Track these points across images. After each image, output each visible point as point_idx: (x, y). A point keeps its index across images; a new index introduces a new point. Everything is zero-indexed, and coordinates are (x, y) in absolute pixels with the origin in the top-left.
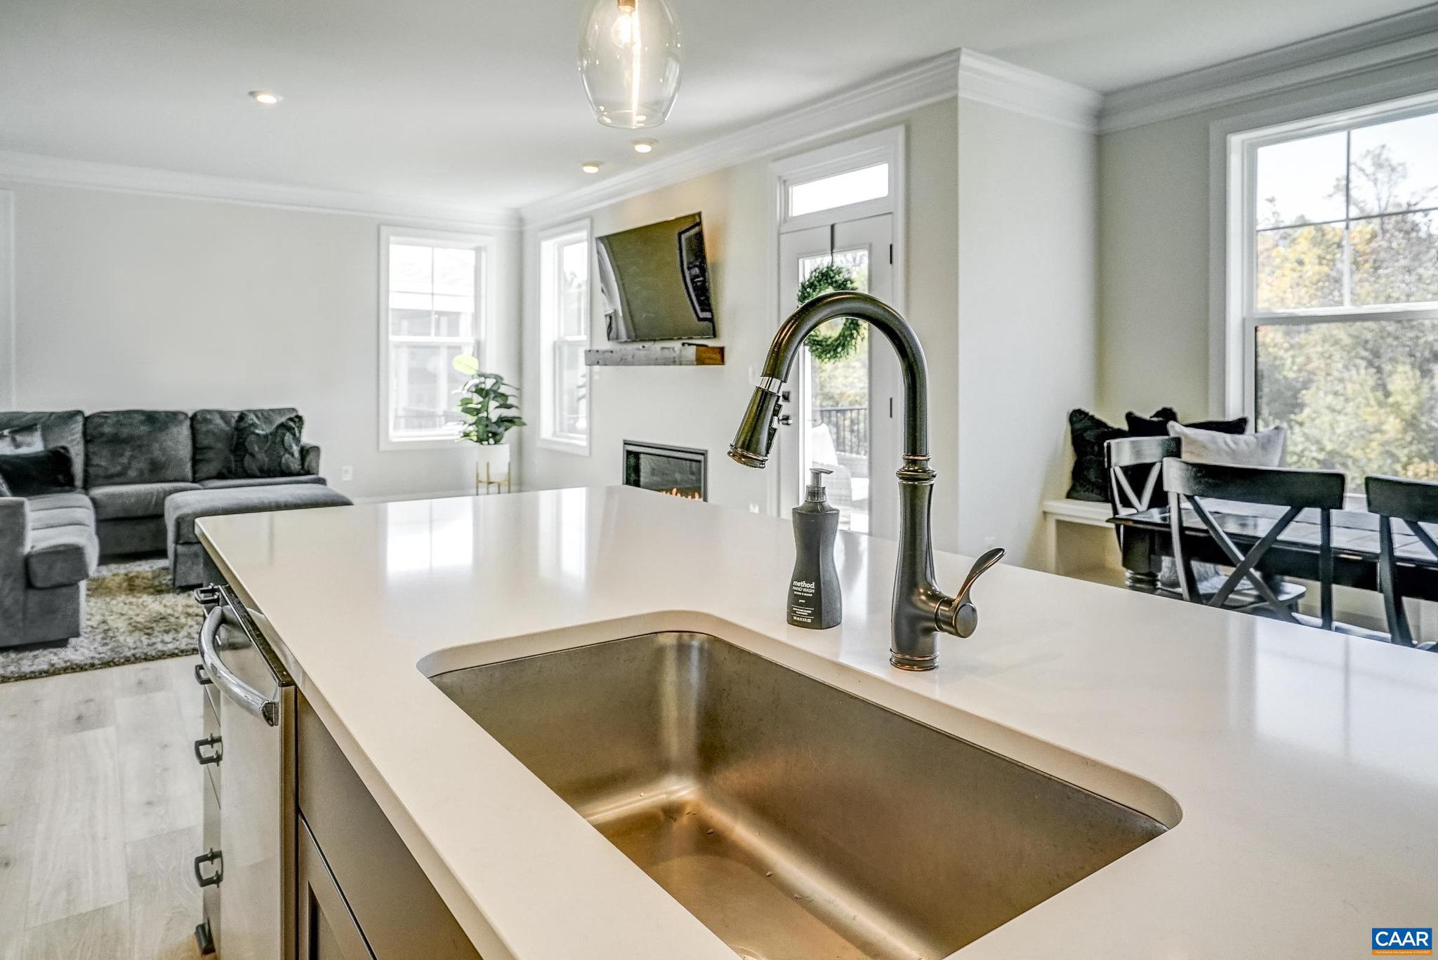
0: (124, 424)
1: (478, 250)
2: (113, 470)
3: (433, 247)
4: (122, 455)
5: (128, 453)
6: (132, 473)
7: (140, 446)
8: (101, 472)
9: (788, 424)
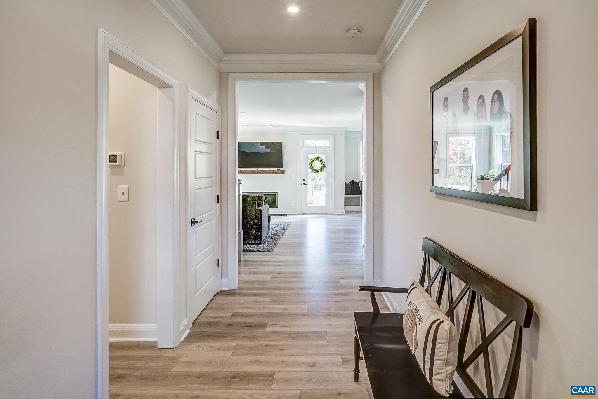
9: (304, 185)
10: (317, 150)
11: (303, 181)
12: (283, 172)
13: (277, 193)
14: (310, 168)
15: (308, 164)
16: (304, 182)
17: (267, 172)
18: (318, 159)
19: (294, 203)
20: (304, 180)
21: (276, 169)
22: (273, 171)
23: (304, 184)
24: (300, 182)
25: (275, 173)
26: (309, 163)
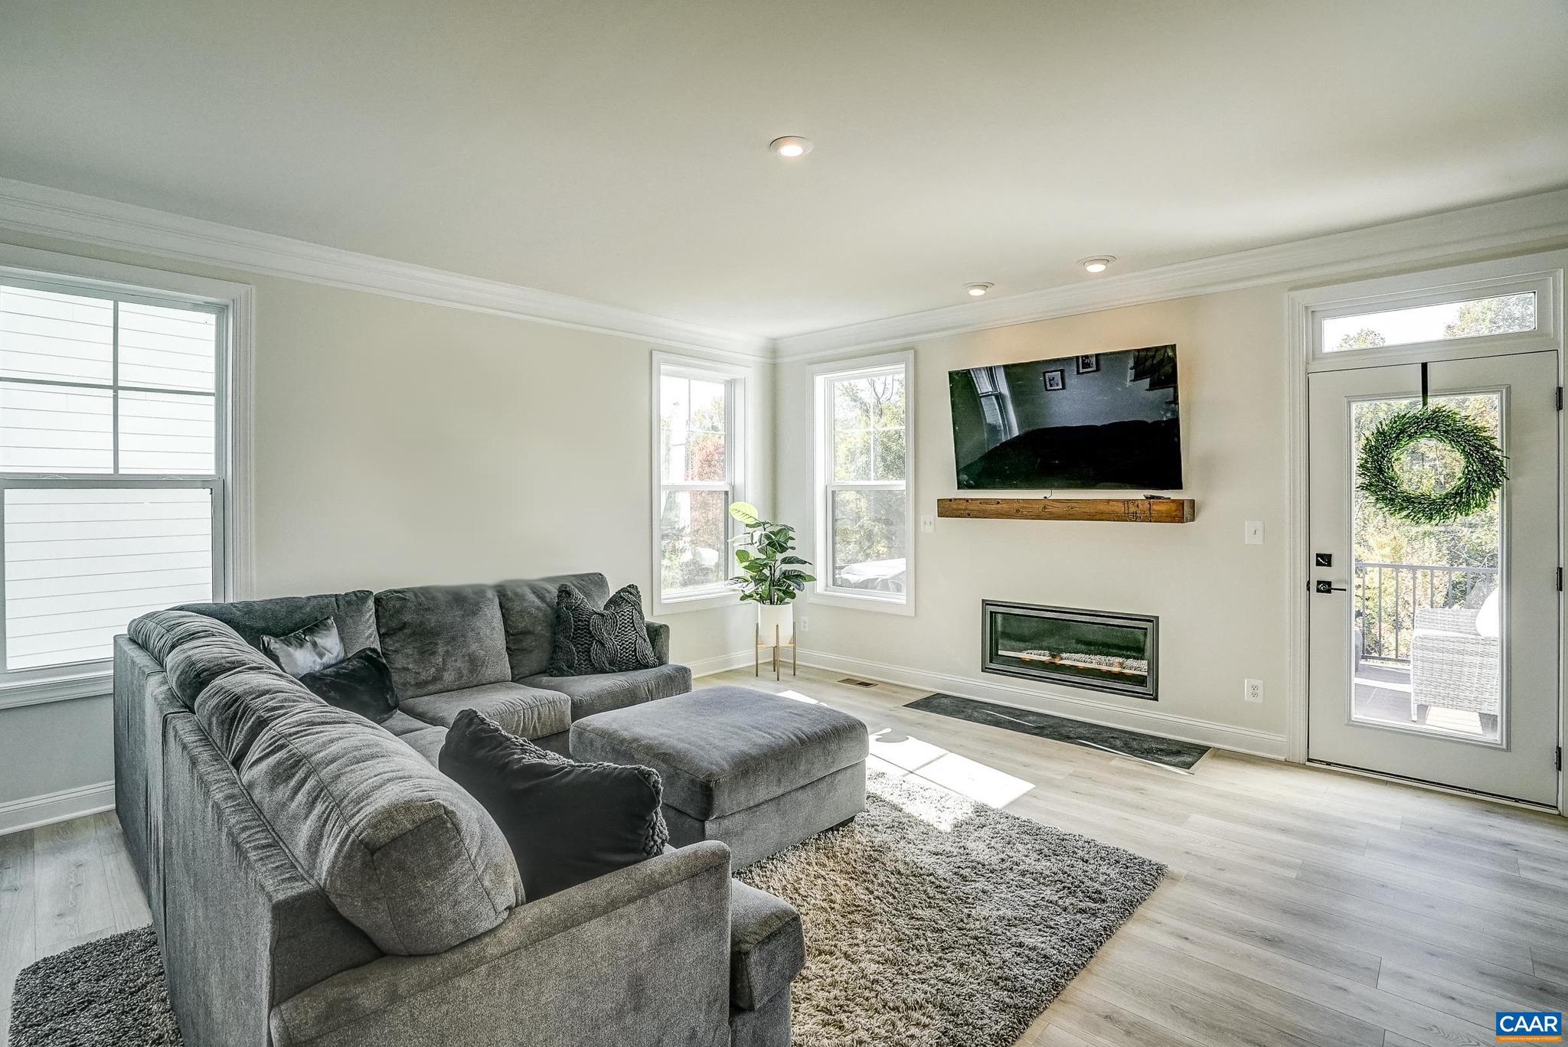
0: (429, 609)
1: (730, 384)
2: (424, 676)
3: (689, 378)
4: (434, 653)
5: (441, 650)
6: (449, 677)
7: (453, 639)
8: (410, 678)
9: (1329, 591)
10: (1424, 366)
11: (1318, 564)
12: (1182, 513)
13: (1154, 620)
14: (1362, 487)
15: (1356, 462)
16: (1321, 573)
17: (1091, 509)
18: (1437, 424)
19: (1254, 688)
20: (1325, 560)
21: (1139, 495)
22: (1120, 509)
23: (1326, 587)
24: (1294, 570)
25: (1135, 518)
26: (1357, 456)
